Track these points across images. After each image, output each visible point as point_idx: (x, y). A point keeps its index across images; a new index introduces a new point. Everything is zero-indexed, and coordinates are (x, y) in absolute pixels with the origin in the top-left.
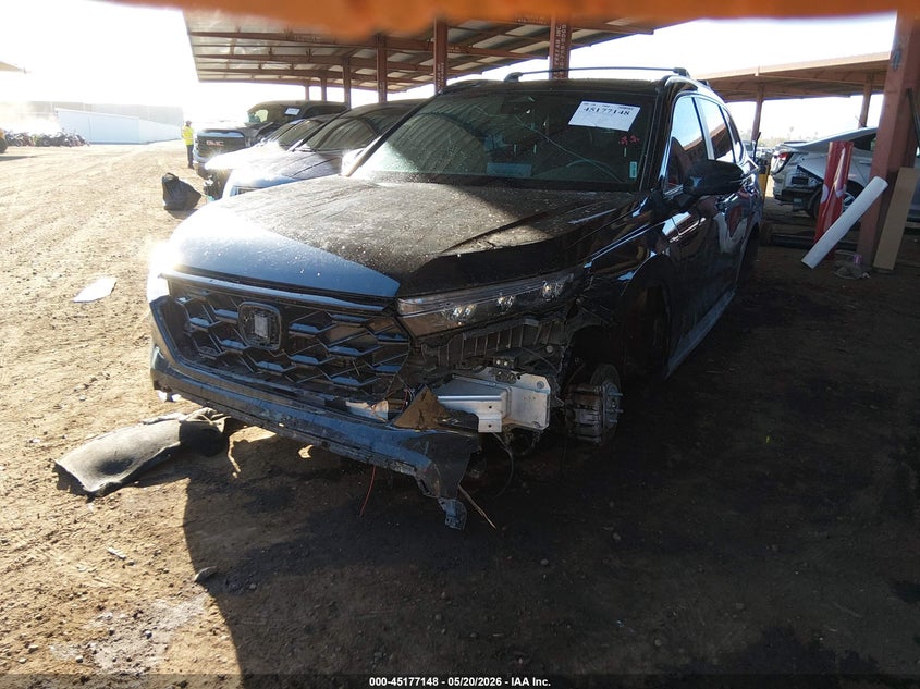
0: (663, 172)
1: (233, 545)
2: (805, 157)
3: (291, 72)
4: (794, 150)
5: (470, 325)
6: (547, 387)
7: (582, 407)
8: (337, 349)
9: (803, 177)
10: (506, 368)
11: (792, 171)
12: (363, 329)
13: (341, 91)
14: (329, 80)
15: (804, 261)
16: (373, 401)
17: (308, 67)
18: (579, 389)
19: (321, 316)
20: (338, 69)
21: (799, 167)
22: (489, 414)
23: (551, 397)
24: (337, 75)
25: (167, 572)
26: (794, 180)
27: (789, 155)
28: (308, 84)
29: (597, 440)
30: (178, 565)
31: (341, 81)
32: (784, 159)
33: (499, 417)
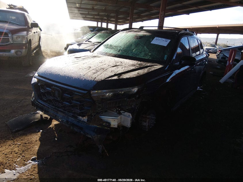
0: (174, 58)
1: (43, 151)
2: (226, 52)
3: (94, 18)
4: (222, 50)
5: (110, 99)
6: (131, 116)
7: (144, 121)
8: (74, 102)
9: (224, 57)
10: (119, 110)
11: (221, 55)
12: (81, 97)
13: (106, 24)
14: (103, 21)
15: (220, 81)
16: (83, 116)
17: (98, 17)
18: (143, 116)
19: (71, 93)
20: (106, 18)
21: (223, 55)
22: (114, 122)
23: (132, 119)
24: (105, 20)
25: (24, 157)
26: (222, 58)
27: (221, 51)
28: (98, 22)
29: (147, 130)
30: (28, 155)
31: (106, 21)
32: (220, 52)
33: (117, 123)
